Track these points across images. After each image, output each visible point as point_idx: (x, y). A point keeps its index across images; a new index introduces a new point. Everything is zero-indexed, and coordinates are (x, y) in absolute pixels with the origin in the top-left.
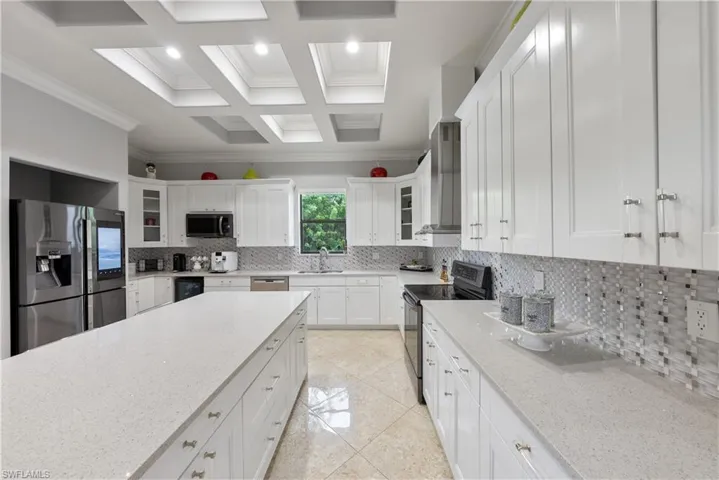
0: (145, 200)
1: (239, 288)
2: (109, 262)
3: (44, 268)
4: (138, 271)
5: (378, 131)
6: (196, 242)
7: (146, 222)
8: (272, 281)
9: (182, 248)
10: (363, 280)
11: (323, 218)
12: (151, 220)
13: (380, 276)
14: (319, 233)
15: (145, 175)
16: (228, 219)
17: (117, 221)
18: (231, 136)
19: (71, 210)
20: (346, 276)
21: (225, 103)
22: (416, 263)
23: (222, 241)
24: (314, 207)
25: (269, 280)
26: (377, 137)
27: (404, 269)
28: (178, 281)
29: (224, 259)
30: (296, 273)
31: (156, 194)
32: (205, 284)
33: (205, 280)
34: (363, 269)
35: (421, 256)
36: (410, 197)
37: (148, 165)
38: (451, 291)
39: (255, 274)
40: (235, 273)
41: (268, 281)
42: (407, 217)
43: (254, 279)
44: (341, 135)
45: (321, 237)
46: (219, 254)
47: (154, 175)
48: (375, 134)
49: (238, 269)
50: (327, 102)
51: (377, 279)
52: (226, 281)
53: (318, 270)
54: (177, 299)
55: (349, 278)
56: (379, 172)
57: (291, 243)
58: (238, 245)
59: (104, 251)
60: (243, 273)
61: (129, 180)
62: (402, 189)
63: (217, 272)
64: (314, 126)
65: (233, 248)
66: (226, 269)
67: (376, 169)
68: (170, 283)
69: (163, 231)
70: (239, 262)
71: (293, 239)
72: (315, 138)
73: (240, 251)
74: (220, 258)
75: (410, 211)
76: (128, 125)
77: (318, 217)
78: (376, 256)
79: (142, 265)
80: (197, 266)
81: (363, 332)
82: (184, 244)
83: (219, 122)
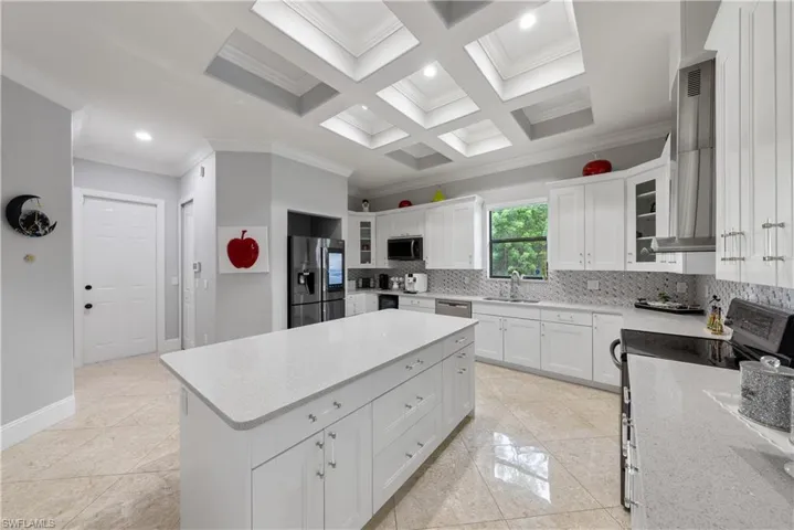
0: (362, 231)
1: (424, 309)
2: (335, 279)
3: (302, 281)
4: (358, 288)
5: (589, 111)
6: (396, 264)
7: (362, 248)
8: (454, 305)
9: (386, 270)
10: (565, 316)
11: (534, 235)
12: (366, 245)
13: (593, 312)
14: (526, 254)
15: (361, 210)
16: (419, 242)
17: (339, 248)
18: (420, 163)
19: (319, 240)
20: (541, 308)
21: (407, 135)
22: (666, 299)
23: (415, 263)
24: (521, 224)
25: (453, 304)
26: (591, 121)
27: (642, 305)
28: (381, 297)
29: (415, 280)
30: (480, 299)
31: (368, 224)
32: (400, 303)
33: (400, 299)
34: (570, 301)
35: (681, 288)
36: (654, 197)
37: (364, 201)
38: (728, 351)
39: (439, 296)
40: (425, 295)
41: (451, 304)
42: (645, 228)
43: (439, 301)
44: (534, 131)
45: (529, 259)
46: (411, 276)
47: (367, 209)
48: (586, 116)
49: (428, 291)
50: (504, 99)
51: (589, 316)
52: (415, 301)
53: (508, 297)
54: (380, 308)
55: (543, 311)
56: (599, 167)
57: (477, 266)
58: (427, 267)
59: (332, 270)
60: (431, 295)
61: (350, 215)
62: (637, 186)
63: (409, 292)
64: (496, 132)
65: (422, 270)
66: (416, 289)
67: (590, 165)
68: (376, 299)
69: (373, 256)
70: (429, 284)
71: (479, 260)
72: (501, 144)
73: (430, 273)
74: (411, 279)
75: (654, 218)
76: (347, 173)
77: (527, 235)
78: (594, 285)
79: (361, 283)
80: (396, 286)
81: (565, 385)
82: (387, 267)
83: (409, 152)
